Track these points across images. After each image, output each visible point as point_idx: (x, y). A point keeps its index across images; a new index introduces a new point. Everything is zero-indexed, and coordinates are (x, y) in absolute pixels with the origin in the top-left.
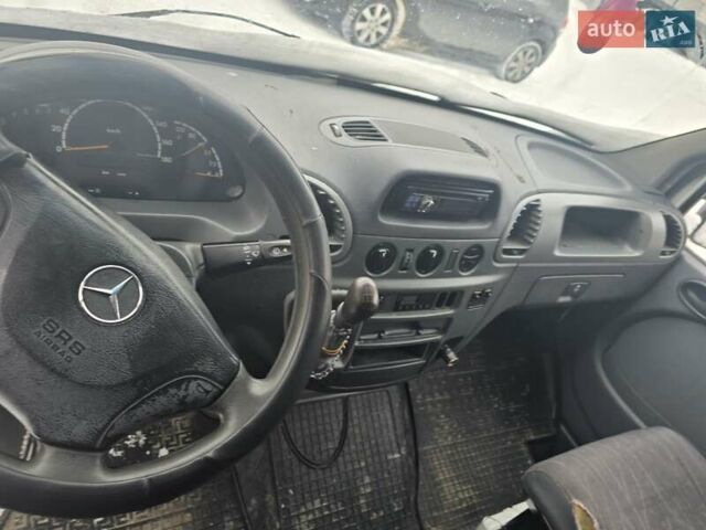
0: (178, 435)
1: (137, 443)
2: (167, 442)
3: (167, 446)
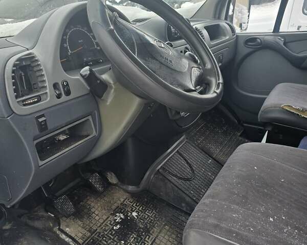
0: (132, 206)
1: (121, 218)
2: (132, 210)
3: (134, 211)
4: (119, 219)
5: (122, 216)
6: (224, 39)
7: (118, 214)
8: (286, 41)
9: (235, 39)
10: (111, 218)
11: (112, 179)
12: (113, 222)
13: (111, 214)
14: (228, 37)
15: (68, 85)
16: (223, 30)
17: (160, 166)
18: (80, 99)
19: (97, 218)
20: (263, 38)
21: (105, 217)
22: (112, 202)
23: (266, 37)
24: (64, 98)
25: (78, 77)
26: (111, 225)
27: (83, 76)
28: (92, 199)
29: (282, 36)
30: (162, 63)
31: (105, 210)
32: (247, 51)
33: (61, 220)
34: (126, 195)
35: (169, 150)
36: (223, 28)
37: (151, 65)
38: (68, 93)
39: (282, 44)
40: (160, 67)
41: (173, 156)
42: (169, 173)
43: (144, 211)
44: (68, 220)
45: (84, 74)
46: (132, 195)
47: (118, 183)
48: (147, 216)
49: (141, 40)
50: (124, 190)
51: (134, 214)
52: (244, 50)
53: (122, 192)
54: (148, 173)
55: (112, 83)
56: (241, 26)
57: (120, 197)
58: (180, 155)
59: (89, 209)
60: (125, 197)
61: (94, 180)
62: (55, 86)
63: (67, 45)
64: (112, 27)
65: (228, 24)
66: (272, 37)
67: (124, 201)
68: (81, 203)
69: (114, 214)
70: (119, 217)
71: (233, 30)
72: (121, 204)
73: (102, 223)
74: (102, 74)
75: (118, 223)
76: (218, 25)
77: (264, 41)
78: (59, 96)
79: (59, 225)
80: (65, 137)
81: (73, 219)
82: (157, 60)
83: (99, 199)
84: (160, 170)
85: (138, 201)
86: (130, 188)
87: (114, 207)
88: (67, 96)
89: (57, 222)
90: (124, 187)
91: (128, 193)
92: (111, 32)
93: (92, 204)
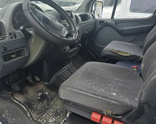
0: (46, 90)
2: (45, 92)
4: (40, 95)
5: (41, 94)
6: (89, 21)
7: (39, 93)
8: (116, 23)
9: (95, 21)
10: (36, 94)
11: (37, 79)
12: (37, 96)
13: (37, 93)
14: (91, 20)
15: (15, 34)
16: (89, 17)
17: (59, 74)
18: (20, 40)
19: (30, 94)
20: (107, 21)
21: (34, 94)
22: (37, 89)
23: (108, 21)
24: (14, 39)
25: (20, 31)
26: (36, 97)
27: (21, 30)
28: (28, 87)
29: (115, 21)
30: (51, 26)
31: (34, 91)
32: (100, 26)
33: (14, 95)
34: (43, 86)
35: (64, 68)
36: (89, 16)
37: (47, 26)
38: (15, 37)
39: (114, 24)
40: (51, 27)
41: (65, 70)
42: (63, 77)
43: (51, 92)
44: (17, 95)
45: (21, 29)
46: (46, 86)
47: (40, 81)
48: (52, 94)
49: (44, 17)
50: (42, 84)
51: (47, 93)
52: (99, 26)
53: (42, 85)
54: (53, 77)
55: (33, 34)
56: (98, 16)
57: (41, 86)
58: (69, 70)
59: (27, 91)
60: (43, 87)
61: (29, 78)
62: (10, 34)
63: (16, 19)
64: (31, 11)
65: (92, 14)
66: (110, 21)
67: (42, 88)
68: (23, 89)
69: (38, 93)
70: (40, 94)
71: (94, 17)
72: (41, 89)
73: (33, 96)
74: (29, 31)
75: (39, 96)
76: (87, 15)
77: (107, 22)
78: (12, 38)
79: (13, 97)
80: (15, 56)
81: (20, 94)
82: (50, 25)
83: (31, 87)
84: (59, 76)
85: (48, 88)
86: (46, 83)
87: (38, 90)
88: (15, 38)
89: (13, 95)
90: (43, 83)
91: (44, 85)
92: (31, 13)
93: (28, 89)
